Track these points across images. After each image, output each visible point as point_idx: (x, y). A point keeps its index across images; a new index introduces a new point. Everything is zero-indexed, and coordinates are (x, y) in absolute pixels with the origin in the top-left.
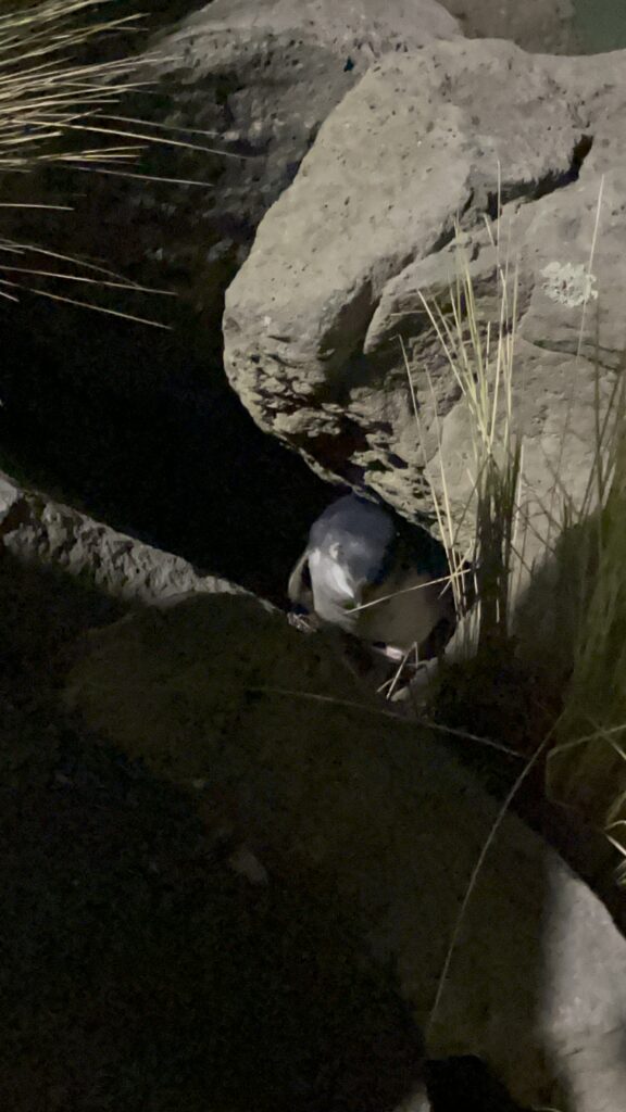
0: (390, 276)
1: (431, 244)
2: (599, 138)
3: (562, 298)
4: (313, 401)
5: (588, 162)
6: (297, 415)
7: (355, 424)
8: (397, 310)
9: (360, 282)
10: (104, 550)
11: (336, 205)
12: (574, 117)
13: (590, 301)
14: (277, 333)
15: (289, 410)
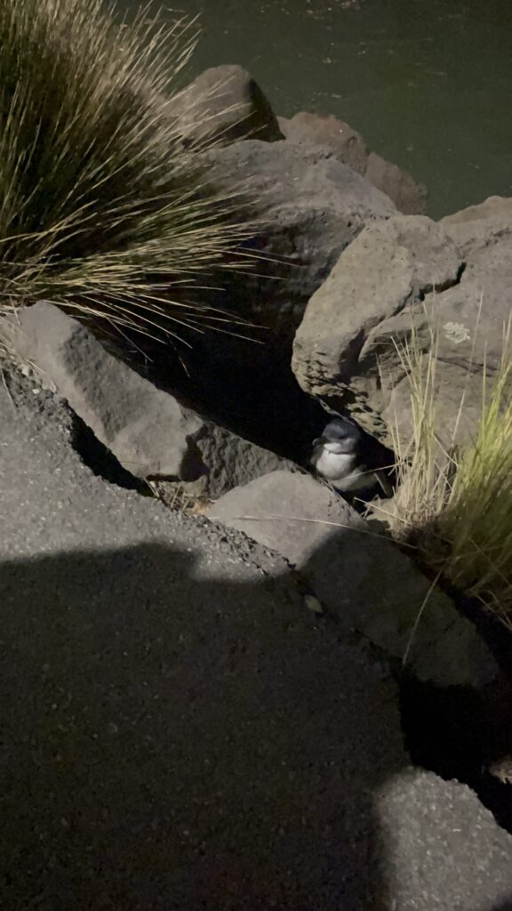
0: (374, 326)
1: (392, 312)
2: (469, 264)
3: (452, 339)
4: (333, 382)
5: (464, 275)
6: (324, 387)
7: (352, 393)
8: (375, 341)
9: (359, 329)
10: (239, 448)
11: (349, 292)
12: (458, 254)
13: (466, 341)
14: (320, 351)
15: (320, 385)
